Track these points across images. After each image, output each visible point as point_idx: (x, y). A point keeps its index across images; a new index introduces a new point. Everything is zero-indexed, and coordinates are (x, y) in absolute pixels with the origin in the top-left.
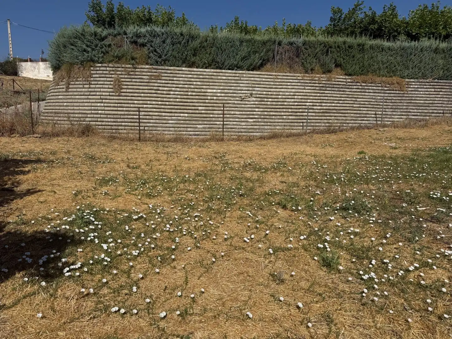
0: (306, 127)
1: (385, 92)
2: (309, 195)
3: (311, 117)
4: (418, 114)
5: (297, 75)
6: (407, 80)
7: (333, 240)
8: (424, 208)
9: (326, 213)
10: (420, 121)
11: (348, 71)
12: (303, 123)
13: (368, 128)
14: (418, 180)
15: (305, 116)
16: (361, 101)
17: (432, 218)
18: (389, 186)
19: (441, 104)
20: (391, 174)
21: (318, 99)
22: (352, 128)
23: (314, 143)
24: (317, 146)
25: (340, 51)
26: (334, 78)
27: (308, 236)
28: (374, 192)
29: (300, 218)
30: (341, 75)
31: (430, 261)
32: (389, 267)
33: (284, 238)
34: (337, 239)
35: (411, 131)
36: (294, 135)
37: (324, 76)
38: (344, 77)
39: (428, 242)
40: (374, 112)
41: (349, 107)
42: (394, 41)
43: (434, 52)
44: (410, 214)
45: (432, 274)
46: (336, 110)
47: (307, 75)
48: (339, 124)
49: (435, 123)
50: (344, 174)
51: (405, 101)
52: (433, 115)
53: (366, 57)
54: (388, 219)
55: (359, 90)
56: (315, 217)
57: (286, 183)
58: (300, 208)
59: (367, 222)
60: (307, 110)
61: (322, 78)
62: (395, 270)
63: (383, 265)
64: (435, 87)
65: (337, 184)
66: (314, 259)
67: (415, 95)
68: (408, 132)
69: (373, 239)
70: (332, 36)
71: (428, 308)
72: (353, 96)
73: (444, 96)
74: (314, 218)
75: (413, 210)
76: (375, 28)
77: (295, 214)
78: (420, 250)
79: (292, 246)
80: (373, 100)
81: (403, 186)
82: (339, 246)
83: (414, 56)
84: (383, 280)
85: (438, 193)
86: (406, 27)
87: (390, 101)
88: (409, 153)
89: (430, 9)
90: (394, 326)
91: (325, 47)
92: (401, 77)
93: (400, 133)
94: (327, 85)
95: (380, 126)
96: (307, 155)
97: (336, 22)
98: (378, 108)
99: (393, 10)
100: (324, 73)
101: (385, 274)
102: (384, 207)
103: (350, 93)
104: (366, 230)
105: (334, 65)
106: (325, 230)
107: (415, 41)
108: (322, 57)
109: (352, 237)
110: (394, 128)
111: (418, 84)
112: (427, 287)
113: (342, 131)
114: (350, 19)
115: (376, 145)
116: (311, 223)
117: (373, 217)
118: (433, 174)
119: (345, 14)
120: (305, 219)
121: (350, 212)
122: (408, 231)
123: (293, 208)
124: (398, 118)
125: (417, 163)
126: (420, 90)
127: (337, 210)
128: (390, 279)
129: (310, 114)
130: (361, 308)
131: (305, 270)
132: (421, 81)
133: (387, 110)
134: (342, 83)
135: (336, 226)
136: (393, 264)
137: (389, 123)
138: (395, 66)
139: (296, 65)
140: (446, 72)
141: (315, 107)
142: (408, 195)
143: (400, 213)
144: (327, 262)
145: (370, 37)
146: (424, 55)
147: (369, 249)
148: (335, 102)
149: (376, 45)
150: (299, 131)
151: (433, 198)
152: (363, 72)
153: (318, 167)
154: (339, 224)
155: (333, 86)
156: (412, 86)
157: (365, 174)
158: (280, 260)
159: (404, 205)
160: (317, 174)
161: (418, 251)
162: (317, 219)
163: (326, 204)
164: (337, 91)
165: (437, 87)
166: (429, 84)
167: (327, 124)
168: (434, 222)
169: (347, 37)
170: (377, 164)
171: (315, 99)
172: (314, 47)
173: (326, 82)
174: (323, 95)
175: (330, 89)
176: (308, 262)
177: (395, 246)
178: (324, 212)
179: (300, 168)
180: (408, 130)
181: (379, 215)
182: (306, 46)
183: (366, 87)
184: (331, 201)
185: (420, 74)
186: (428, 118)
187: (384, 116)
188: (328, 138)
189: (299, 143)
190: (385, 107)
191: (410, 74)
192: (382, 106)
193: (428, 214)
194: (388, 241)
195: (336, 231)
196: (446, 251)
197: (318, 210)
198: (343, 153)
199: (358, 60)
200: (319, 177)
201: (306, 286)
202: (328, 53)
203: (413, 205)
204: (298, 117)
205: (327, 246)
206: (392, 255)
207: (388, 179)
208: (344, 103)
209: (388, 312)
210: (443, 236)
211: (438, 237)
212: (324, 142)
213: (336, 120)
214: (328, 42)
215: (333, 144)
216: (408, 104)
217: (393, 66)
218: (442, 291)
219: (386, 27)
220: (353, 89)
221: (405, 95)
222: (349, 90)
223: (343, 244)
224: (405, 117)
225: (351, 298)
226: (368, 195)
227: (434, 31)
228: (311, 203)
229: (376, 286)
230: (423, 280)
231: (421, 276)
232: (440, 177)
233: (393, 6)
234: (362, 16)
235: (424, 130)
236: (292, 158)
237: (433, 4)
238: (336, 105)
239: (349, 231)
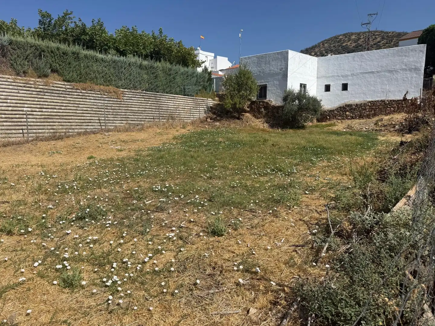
0: (27, 135)
1: (105, 99)
2: (40, 212)
3: (32, 124)
4: (135, 119)
5: (7, 76)
6: (121, 90)
7: (72, 255)
8: (150, 201)
9: (62, 228)
10: (137, 125)
11: (66, 78)
12: (22, 129)
13: (94, 133)
14: (143, 177)
15: (24, 122)
16: (84, 107)
17: (157, 208)
18: (120, 187)
19: (151, 111)
20: (120, 175)
21: (37, 105)
22: (79, 134)
23: (39, 152)
24: (43, 155)
25: (54, 56)
26: (53, 83)
27: (44, 260)
28: (107, 195)
29: (32, 241)
30: (59, 81)
31: (160, 247)
32: (129, 265)
33: (13, 272)
34: (76, 253)
35: (132, 135)
36: (13, 144)
37: (40, 80)
38: (62, 83)
39: (157, 230)
40: (97, 118)
41: (72, 113)
42: (106, 54)
43: (139, 68)
44: (140, 209)
45: (163, 258)
46: (59, 116)
47: (20, 78)
48: (64, 130)
49: (149, 127)
50: (76, 182)
51: (123, 108)
52: (147, 120)
53: (82, 65)
54: (123, 219)
55: (80, 97)
56: (50, 235)
57: (8, 202)
58: (30, 230)
59: (103, 227)
60: (25, 116)
61: (38, 82)
62: (134, 266)
63: (124, 265)
64: (145, 97)
65: (70, 193)
66: (54, 284)
67: (131, 103)
68: (129, 135)
69: (112, 242)
70: (43, 40)
71: (163, 291)
72: (74, 102)
73: (152, 105)
74: (49, 237)
75: (142, 205)
76: (86, 38)
77: (25, 238)
78: (151, 240)
79: (24, 279)
80: (95, 107)
81: (132, 184)
82: (79, 259)
83: (124, 69)
84: (125, 280)
85: (159, 186)
86: (115, 43)
87: (110, 108)
88: (132, 154)
89: (131, 31)
90: (139, 320)
91: (37, 50)
92: (116, 87)
93: (123, 136)
94: (46, 91)
95: (105, 131)
96: (32, 166)
97: (46, 26)
98: (100, 114)
99: (101, 25)
100: (39, 77)
101: (126, 273)
102: (118, 208)
103: (71, 99)
104: (104, 235)
105: (50, 70)
106: (62, 247)
107: (123, 56)
108: (34, 60)
109: (92, 246)
110: (118, 132)
111: (131, 93)
112: (160, 271)
113: (68, 137)
114: (61, 26)
115: (104, 149)
116: (45, 244)
117: (109, 220)
118: (153, 170)
119: (54, 20)
120: (39, 241)
121: (87, 220)
122: (140, 225)
123: (21, 231)
124: (119, 123)
125: (140, 162)
126: (133, 99)
127: (73, 221)
128: (130, 277)
129: (29, 120)
130: (109, 317)
131: (44, 301)
132: (133, 91)
133: (109, 116)
134: (62, 89)
135: (74, 239)
136: (132, 260)
137: (112, 127)
138: (110, 77)
139: (4, 66)
140: (150, 85)
141: (35, 113)
142: (136, 192)
143: (132, 210)
144: (69, 282)
145: (83, 47)
146: (132, 69)
147: (109, 253)
148: (57, 107)
149: (90, 55)
150: (20, 139)
151: (156, 191)
152: (81, 80)
153: (47, 178)
154: (77, 236)
155: (52, 91)
156: (126, 96)
157: (97, 178)
158: (10, 301)
159: (135, 202)
160: (47, 186)
161: (150, 241)
162: (52, 237)
163: (60, 218)
164: (57, 97)
165: (146, 97)
166: (140, 94)
167: (51, 131)
168: (158, 212)
169: (60, 43)
170: (107, 167)
171: (34, 104)
172: (24, 49)
173: (44, 87)
174: (42, 100)
175: (49, 94)
176: (47, 290)
177: (131, 243)
178: (59, 227)
179: (25, 182)
180: (130, 133)
181: (114, 216)
182: (13, 47)
183: (86, 95)
184: (65, 213)
185: (132, 86)
186: (143, 122)
187: (107, 122)
188: (54, 145)
189: (21, 153)
190: (107, 113)
191: (123, 85)
192: (103, 113)
193: (154, 205)
194: (125, 240)
195: (75, 244)
196: (170, 234)
197: (53, 226)
198: (73, 159)
199: (74, 67)
200: (49, 190)
201: (47, 320)
202: (41, 56)
203: (142, 200)
204: (16, 123)
205: (67, 265)
206: (130, 252)
207: (118, 181)
208: (66, 109)
209: (133, 309)
210: (167, 222)
211: (164, 224)
212: (51, 149)
213: (61, 126)
214: (39, 46)
215: (61, 151)
216: (126, 111)
217: (108, 76)
218: (171, 271)
219: (97, 40)
220: (74, 95)
221: (122, 103)
222: (69, 96)
223: (83, 256)
224: (125, 122)
225: (98, 310)
226: (102, 199)
227: (137, 50)
228: (43, 221)
229: (119, 289)
230: (157, 266)
231: (154, 263)
232: (158, 172)
233: (101, 22)
234: (72, 25)
235: (141, 133)
236: (14, 171)
237: (133, 27)
238: (58, 110)
239: (88, 241)
